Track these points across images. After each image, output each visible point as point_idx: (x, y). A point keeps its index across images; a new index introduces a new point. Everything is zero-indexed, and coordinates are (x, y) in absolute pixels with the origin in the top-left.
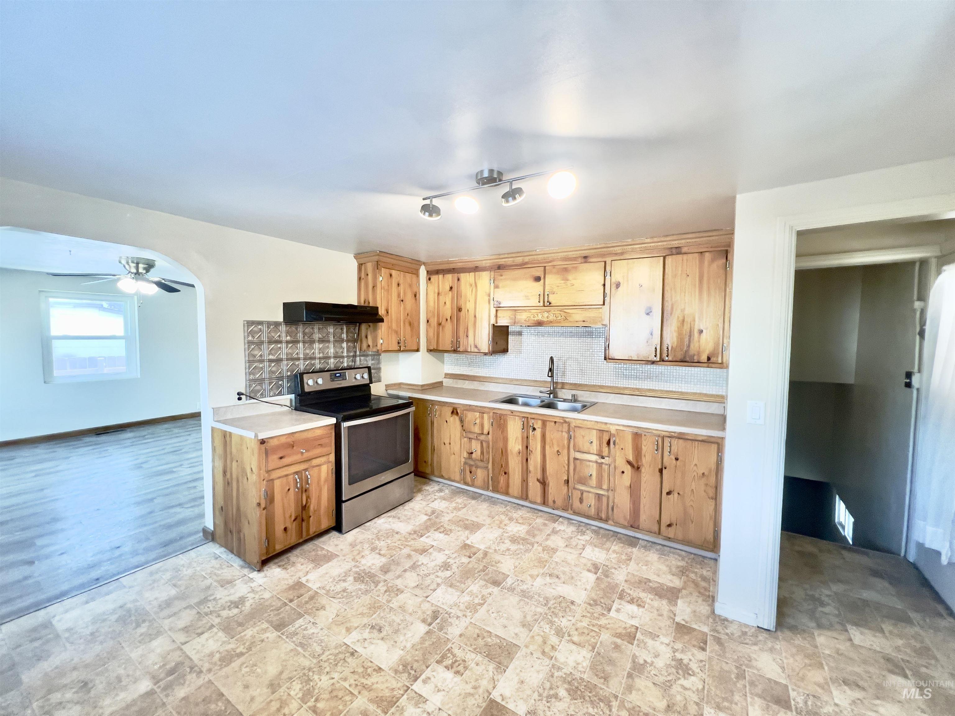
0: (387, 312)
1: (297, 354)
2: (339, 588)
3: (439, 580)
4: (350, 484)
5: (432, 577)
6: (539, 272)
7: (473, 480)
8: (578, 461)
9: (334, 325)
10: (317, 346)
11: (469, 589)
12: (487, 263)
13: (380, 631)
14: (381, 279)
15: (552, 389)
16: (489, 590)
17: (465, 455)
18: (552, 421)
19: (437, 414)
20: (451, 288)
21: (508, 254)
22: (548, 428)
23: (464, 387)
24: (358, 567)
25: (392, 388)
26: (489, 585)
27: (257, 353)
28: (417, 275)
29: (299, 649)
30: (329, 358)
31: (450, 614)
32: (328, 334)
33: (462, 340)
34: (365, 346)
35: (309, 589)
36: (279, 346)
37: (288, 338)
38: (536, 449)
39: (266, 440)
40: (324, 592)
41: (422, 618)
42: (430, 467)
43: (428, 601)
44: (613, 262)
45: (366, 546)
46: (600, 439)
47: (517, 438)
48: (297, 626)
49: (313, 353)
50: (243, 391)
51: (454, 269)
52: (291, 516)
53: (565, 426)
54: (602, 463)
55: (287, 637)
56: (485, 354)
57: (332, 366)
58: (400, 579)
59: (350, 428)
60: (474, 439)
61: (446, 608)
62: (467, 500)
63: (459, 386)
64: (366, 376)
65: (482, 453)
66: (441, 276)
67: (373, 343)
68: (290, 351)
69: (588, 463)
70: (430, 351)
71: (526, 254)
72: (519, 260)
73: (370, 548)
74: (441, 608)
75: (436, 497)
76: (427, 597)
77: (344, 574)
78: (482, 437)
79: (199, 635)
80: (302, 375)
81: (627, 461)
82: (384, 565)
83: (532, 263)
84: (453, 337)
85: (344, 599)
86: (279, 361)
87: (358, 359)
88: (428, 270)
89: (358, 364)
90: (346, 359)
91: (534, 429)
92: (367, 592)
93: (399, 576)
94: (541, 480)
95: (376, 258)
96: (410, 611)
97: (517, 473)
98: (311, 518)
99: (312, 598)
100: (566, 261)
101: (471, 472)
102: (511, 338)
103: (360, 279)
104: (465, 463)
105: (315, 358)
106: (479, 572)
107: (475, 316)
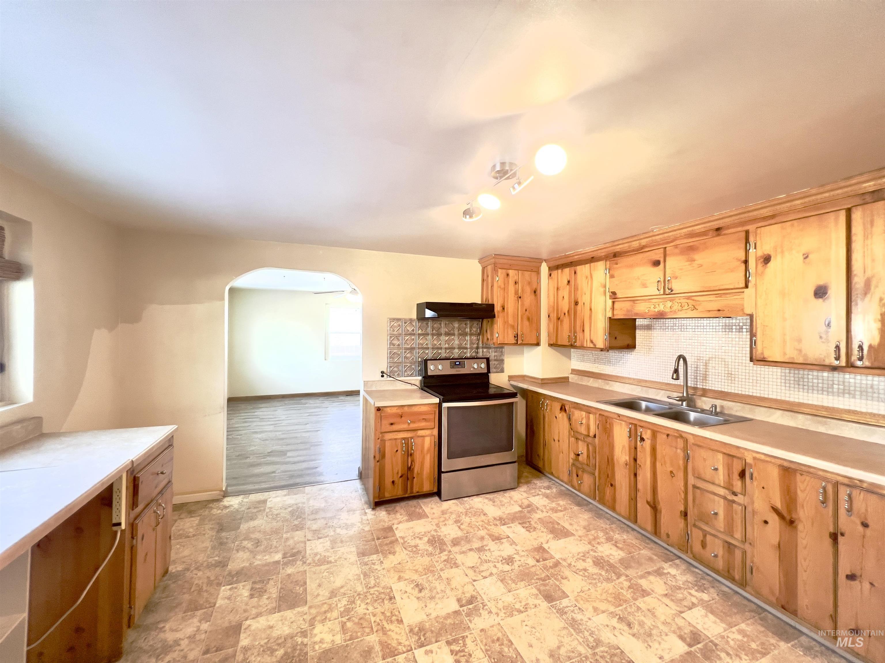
0: (504, 309)
1: (427, 344)
2: (413, 543)
3: (494, 571)
4: (448, 458)
5: (491, 565)
6: (658, 255)
7: (579, 485)
8: (698, 491)
9: (459, 321)
10: (444, 338)
11: (517, 592)
12: (602, 253)
13: (420, 591)
14: (497, 279)
15: (685, 395)
16: (537, 602)
17: (572, 456)
18: (664, 434)
19: (548, 408)
20: (569, 282)
21: (622, 239)
22: (659, 441)
23: (589, 384)
24: (437, 532)
25: (514, 379)
26: (540, 596)
27: (396, 342)
28: (538, 272)
29: (362, 576)
30: (454, 348)
31: (485, 606)
32: (453, 329)
33: (579, 335)
34: (485, 339)
35: (394, 535)
36: (413, 337)
37: (420, 332)
38: (645, 464)
39: (381, 408)
40: (402, 541)
41: (459, 597)
42: (542, 461)
43: (474, 585)
44: (759, 229)
45: (454, 516)
46: (729, 468)
47: (624, 447)
48: (370, 559)
49: (440, 344)
50: (385, 371)
51: (571, 262)
52: (398, 473)
53: (680, 443)
54: (733, 502)
55: (360, 564)
56: (602, 350)
57: (456, 356)
58: (463, 555)
59: (449, 408)
60: (581, 440)
61: (484, 597)
62: (570, 504)
63: (584, 384)
64: (483, 366)
65: (588, 456)
66: (560, 271)
67: (491, 336)
68: (421, 342)
69: (712, 496)
70: (551, 345)
71: (642, 237)
72: (635, 244)
73: (455, 520)
74: (480, 596)
75: (540, 493)
76: (475, 581)
77: (423, 533)
78: (589, 440)
79: (319, 538)
80: (426, 361)
81: (772, 507)
82: (457, 538)
83: (650, 246)
84: (570, 331)
85: (411, 553)
86: (412, 349)
87: (480, 350)
88: (551, 265)
89: (480, 355)
90: (469, 350)
91: (642, 439)
92: (431, 554)
93: (463, 552)
94: (652, 503)
95: (493, 260)
96: (453, 586)
97: (624, 488)
98: (415, 480)
99: (392, 542)
100: (692, 237)
101: (577, 476)
102: (639, 334)
103: (483, 280)
104: (573, 464)
105: (441, 348)
106: (537, 579)
107: (591, 309)
